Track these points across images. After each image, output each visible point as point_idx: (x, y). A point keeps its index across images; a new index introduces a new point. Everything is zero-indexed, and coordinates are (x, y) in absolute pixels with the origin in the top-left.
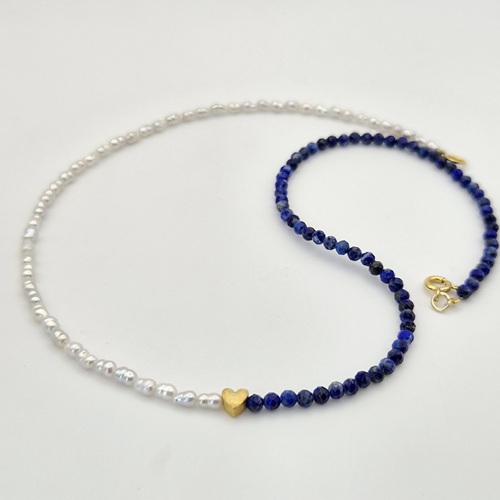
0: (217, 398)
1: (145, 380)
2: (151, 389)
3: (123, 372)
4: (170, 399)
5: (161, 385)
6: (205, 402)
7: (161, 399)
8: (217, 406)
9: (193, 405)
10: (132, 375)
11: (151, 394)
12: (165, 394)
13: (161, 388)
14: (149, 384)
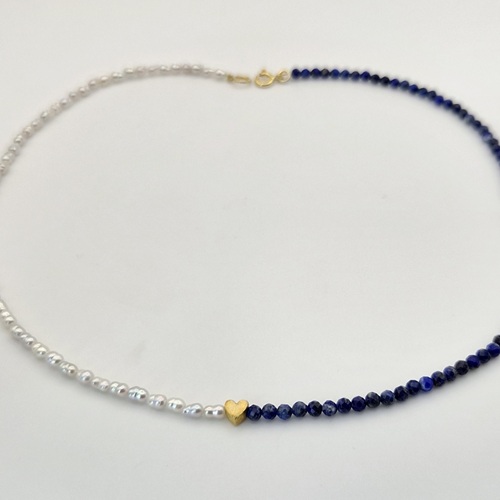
0: (221, 409)
1: (157, 396)
2: (162, 403)
3: (136, 391)
4: (179, 412)
5: (171, 399)
6: (210, 412)
7: (171, 412)
8: (221, 416)
9: (200, 416)
10: (144, 393)
11: (163, 408)
12: (174, 407)
13: (171, 402)
14: (160, 399)
